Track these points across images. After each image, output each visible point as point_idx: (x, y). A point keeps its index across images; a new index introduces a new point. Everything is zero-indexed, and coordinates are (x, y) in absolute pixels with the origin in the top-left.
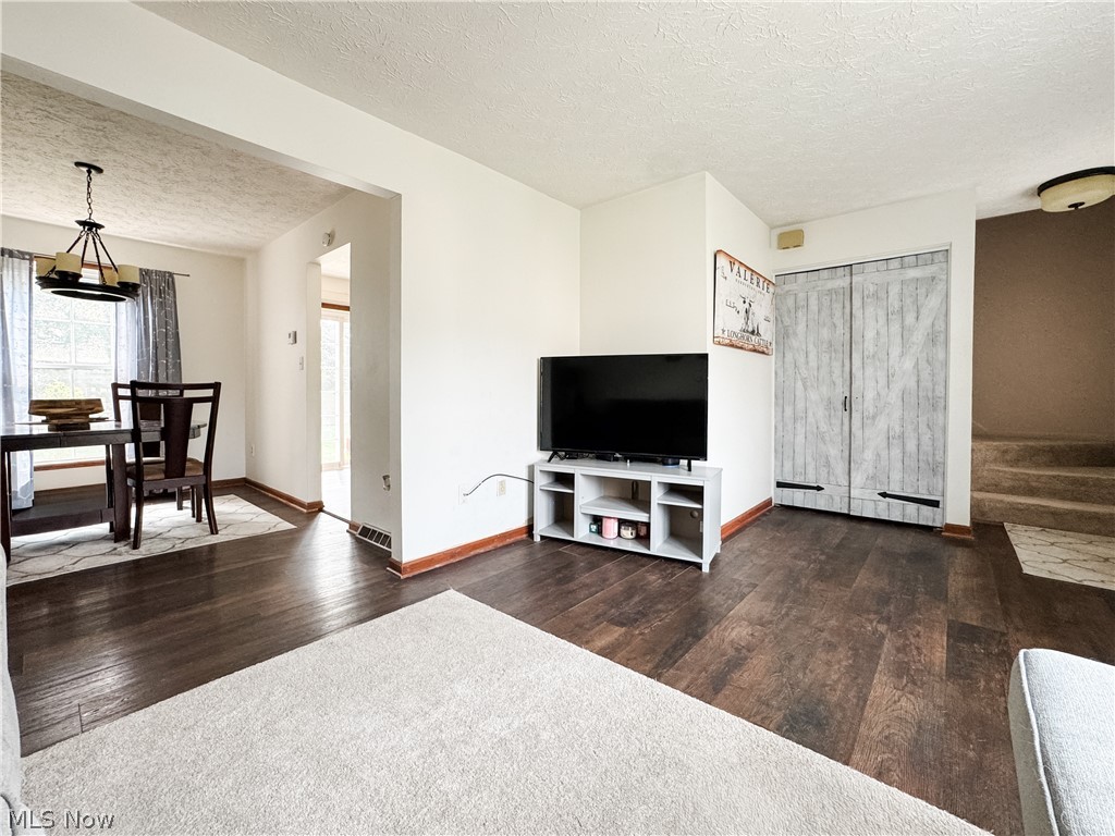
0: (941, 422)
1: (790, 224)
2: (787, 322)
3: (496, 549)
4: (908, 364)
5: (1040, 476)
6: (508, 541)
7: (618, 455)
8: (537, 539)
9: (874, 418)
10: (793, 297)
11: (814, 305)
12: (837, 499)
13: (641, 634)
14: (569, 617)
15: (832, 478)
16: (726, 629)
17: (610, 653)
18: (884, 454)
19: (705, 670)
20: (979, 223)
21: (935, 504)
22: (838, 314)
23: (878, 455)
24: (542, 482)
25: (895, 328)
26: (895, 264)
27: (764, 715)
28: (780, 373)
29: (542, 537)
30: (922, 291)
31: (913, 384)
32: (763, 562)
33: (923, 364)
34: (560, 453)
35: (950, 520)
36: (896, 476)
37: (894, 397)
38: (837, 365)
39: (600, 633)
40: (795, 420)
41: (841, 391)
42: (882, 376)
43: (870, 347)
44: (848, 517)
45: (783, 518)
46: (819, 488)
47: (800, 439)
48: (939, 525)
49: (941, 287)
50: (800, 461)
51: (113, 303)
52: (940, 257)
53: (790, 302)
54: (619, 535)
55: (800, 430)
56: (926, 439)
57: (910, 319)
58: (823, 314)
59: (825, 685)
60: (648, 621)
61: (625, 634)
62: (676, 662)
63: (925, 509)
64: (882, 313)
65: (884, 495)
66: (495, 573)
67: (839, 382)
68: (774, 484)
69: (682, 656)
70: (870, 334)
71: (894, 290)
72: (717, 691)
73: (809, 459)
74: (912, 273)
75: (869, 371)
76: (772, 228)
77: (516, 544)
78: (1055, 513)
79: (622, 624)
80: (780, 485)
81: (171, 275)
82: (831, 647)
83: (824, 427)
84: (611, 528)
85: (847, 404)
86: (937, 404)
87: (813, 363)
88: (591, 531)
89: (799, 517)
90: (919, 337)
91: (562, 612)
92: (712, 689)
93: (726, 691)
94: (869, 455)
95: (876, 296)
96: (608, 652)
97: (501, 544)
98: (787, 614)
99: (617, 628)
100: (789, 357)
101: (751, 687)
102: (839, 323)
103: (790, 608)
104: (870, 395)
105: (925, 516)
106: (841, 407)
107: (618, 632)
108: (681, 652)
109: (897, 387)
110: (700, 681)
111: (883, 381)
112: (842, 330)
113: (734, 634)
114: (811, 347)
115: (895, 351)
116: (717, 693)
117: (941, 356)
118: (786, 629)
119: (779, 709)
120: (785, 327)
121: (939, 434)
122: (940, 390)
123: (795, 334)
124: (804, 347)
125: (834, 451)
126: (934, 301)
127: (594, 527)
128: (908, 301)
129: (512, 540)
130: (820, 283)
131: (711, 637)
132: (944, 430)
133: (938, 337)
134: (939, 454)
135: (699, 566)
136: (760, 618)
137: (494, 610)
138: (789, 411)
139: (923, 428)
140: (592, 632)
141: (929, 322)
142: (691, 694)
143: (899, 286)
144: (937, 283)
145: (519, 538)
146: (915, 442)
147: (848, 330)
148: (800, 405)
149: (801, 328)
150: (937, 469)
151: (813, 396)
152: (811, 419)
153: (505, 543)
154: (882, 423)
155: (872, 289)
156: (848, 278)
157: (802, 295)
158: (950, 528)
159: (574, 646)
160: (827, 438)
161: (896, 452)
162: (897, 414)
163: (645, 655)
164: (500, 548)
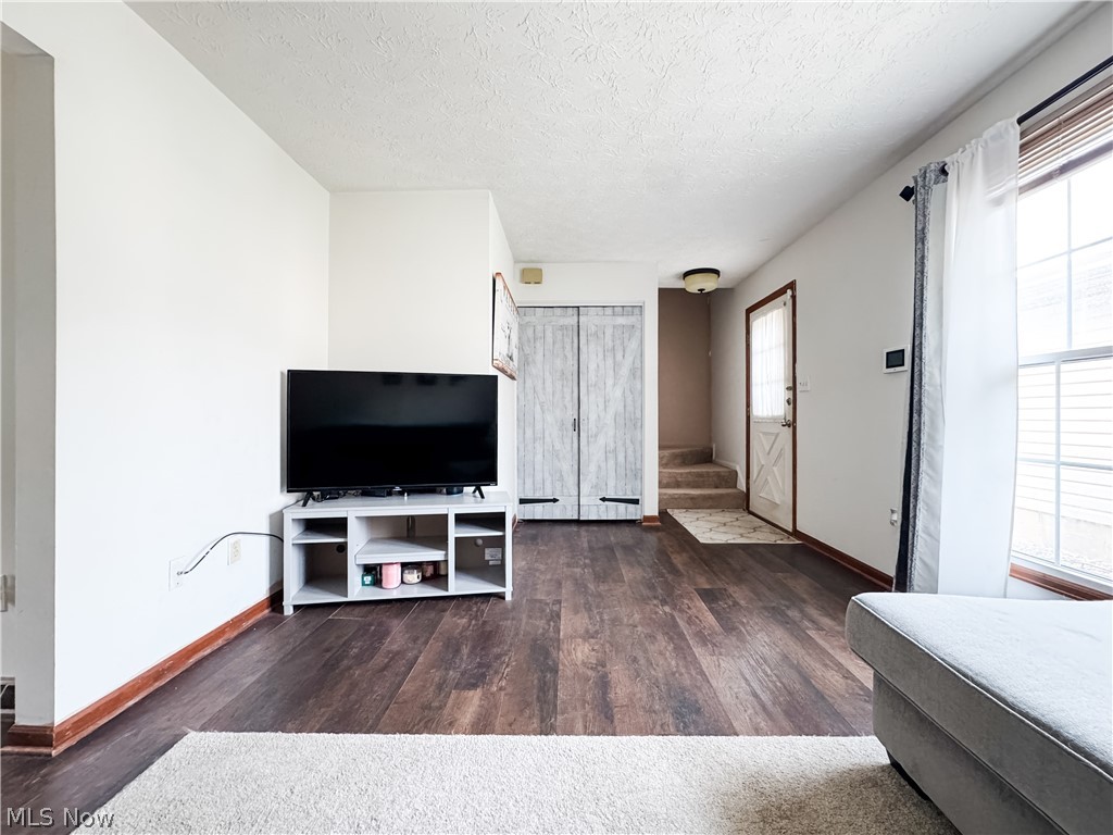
0: (639, 439)
1: (532, 262)
2: (527, 350)
3: (229, 643)
4: (618, 393)
5: (681, 474)
6: (246, 625)
7: (398, 489)
8: (288, 611)
9: (596, 436)
10: (532, 328)
11: (549, 339)
12: (569, 508)
13: (501, 689)
14: (405, 702)
15: (565, 491)
16: (569, 653)
17: (485, 726)
18: (603, 465)
19: (584, 702)
20: (660, 290)
21: (636, 502)
22: (568, 347)
23: (599, 467)
24: (292, 534)
25: (610, 361)
26: (609, 311)
27: (659, 723)
28: (522, 397)
29: (296, 607)
30: (626, 335)
31: (621, 409)
32: (548, 577)
33: (628, 393)
34: (315, 494)
35: (647, 514)
36: (611, 483)
37: (609, 420)
38: (567, 391)
39: (458, 705)
40: (534, 441)
41: (571, 414)
42: (601, 400)
43: (593, 378)
44: (578, 522)
45: (534, 532)
46: (555, 500)
47: (539, 457)
48: (639, 518)
49: (638, 334)
50: (539, 477)
52: (637, 311)
53: (530, 332)
54: (403, 582)
55: (539, 450)
56: (630, 452)
57: (619, 356)
58: (557, 346)
59: (673, 674)
60: (496, 672)
61: (485, 696)
62: (556, 706)
63: (631, 506)
64: (600, 350)
65: (604, 499)
66: (252, 679)
67: (569, 405)
68: (518, 502)
69: (556, 696)
70: (592, 366)
71: (609, 332)
72: (610, 718)
73: (547, 475)
74: (621, 320)
75: (592, 397)
76: (516, 261)
77: (257, 625)
78: (692, 498)
79: (474, 686)
80: (522, 501)
82: (652, 637)
83: (558, 446)
84: (392, 575)
85: (577, 425)
86: (637, 423)
87: (549, 389)
88: (364, 584)
89: (545, 529)
90: (625, 371)
91: (391, 698)
92: (605, 720)
93: (617, 717)
94: (593, 468)
95: (596, 333)
96: (482, 726)
98: (602, 620)
99: (471, 693)
100: (529, 383)
101: (631, 700)
102: (569, 355)
103: (601, 614)
104: (593, 417)
105: (629, 513)
106: (571, 428)
107: (474, 698)
108: (551, 692)
109: (611, 412)
110: (591, 715)
111: (601, 406)
112: (572, 362)
113: (579, 654)
114: (547, 374)
115: (610, 382)
116: (612, 722)
117: (639, 386)
118: (612, 635)
119: (665, 712)
120: (525, 355)
121: (638, 447)
122: (638, 415)
123: (534, 361)
124: (542, 374)
125: (567, 466)
126: (633, 345)
127: (368, 579)
128: (618, 342)
129: (250, 622)
130: (554, 318)
131: (564, 665)
132: (641, 443)
133: (637, 372)
134: (639, 463)
135: (501, 596)
136: (587, 631)
137: (293, 736)
138: (529, 433)
139: (628, 442)
140: (446, 711)
141: (631, 359)
142: (592, 734)
143: (611, 330)
144: (635, 330)
145: (259, 616)
146: (623, 454)
147: (576, 362)
148: (539, 427)
149: (539, 357)
150: (637, 474)
151: (549, 418)
152: (548, 439)
154: (601, 441)
155: (593, 329)
156: (576, 318)
157: (539, 328)
158: (647, 519)
159: (443, 737)
160: (561, 456)
161: (611, 463)
162: (611, 433)
163: (522, 711)
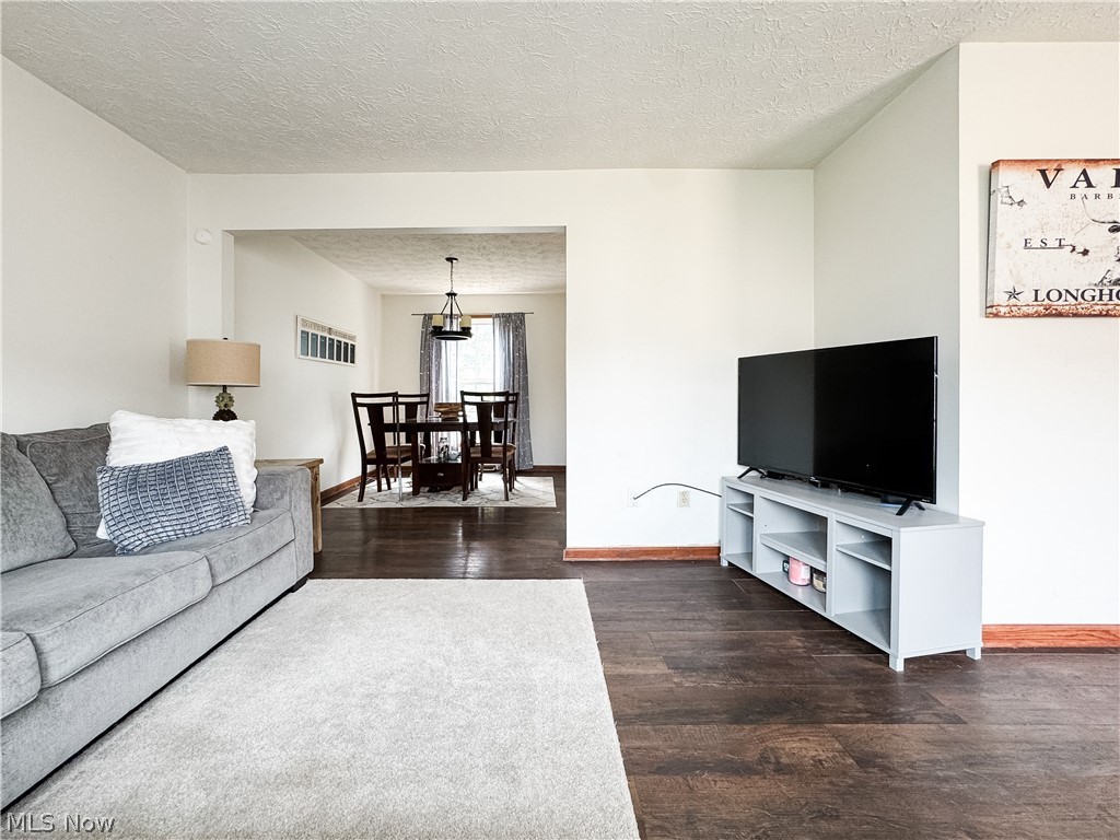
6: (691, 557)
8: (726, 565)
13: (679, 683)
16: (790, 735)
29: (730, 564)
39: (639, 663)
51: (454, 342)
60: (707, 678)
61: (663, 675)
79: (674, 667)
81: (523, 314)
88: (783, 570)
97: (681, 559)
99: (664, 667)
113: (794, 745)
127: (787, 567)
129: (696, 557)
131: (754, 730)
140: (634, 659)
145: (708, 557)
153: (686, 558)
163: (648, 700)
164: (679, 561)
